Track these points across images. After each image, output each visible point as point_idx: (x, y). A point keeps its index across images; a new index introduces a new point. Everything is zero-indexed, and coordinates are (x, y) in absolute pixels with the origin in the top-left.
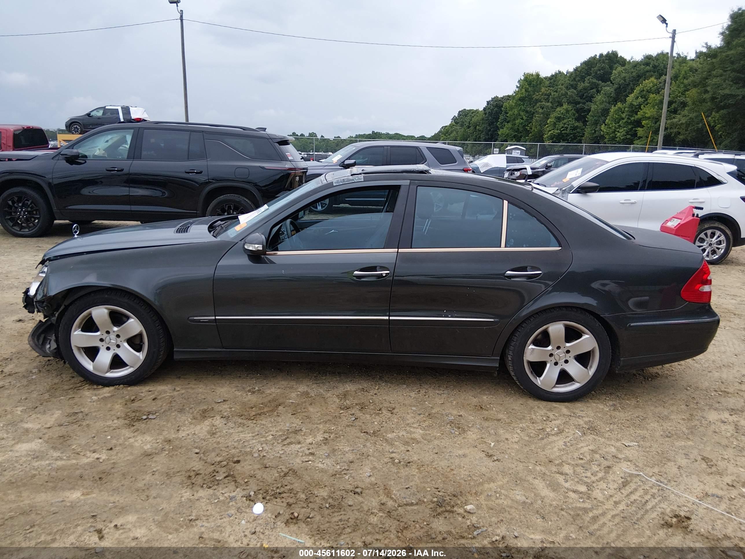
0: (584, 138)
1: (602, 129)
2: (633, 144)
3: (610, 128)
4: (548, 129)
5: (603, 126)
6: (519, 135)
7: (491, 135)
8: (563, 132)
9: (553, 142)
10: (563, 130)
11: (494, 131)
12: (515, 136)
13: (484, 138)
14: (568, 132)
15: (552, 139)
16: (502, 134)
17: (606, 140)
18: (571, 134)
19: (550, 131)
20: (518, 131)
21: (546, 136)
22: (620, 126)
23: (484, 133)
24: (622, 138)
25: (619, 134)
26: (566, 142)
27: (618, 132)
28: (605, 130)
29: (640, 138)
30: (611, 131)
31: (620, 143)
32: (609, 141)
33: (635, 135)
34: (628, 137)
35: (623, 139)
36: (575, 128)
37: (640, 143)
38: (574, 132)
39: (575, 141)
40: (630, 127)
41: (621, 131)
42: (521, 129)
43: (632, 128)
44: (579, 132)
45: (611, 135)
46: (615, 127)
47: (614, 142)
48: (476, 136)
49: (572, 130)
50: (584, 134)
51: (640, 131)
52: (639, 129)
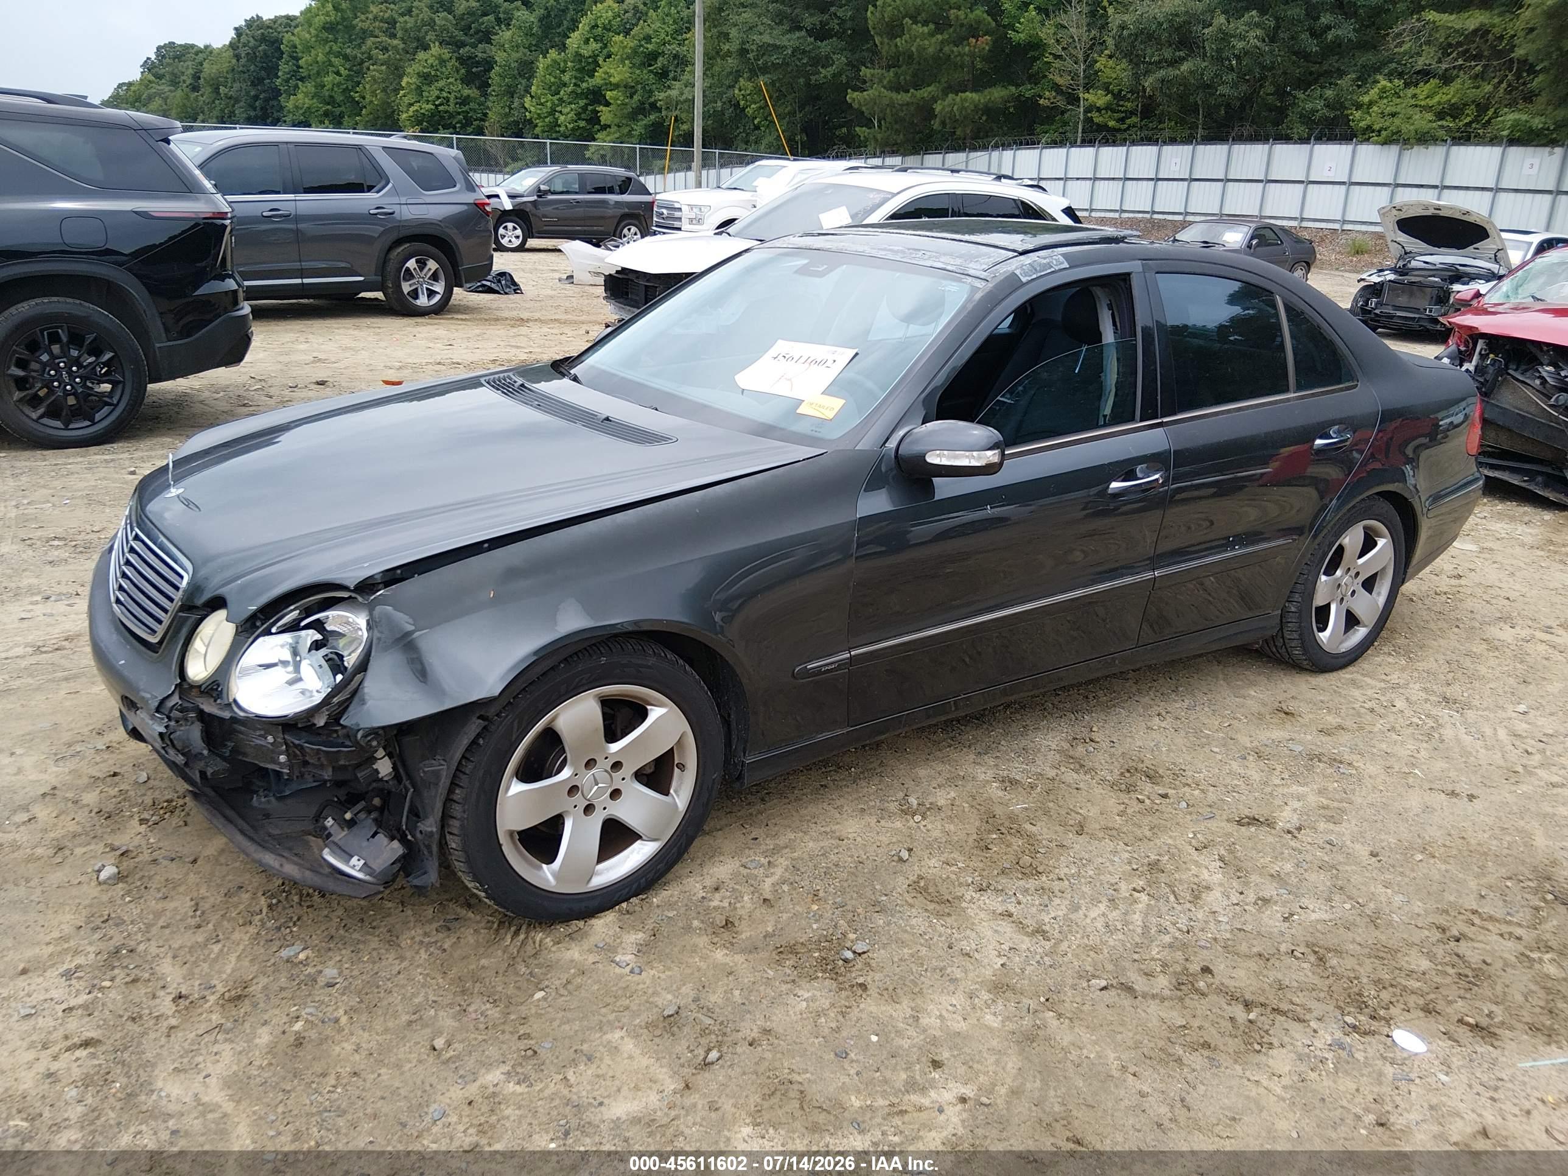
0: (487, 124)
1: (526, 105)
2: (594, 140)
3: (542, 104)
4: (406, 100)
5: (527, 99)
6: (337, 111)
7: (262, 109)
8: (441, 108)
9: (422, 131)
10: (440, 105)
11: (267, 100)
12: (326, 114)
13: (244, 115)
14: (451, 108)
15: (419, 123)
16: (297, 107)
17: (538, 130)
18: (459, 113)
19: (411, 105)
20: (331, 101)
21: (404, 116)
22: (561, 100)
23: (242, 104)
24: (570, 126)
25: (562, 118)
26: (451, 130)
27: (561, 112)
28: (532, 109)
29: (606, 127)
30: (545, 110)
31: (566, 138)
32: (543, 132)
33: (594, 119)
34: (582, 124)
35: (573, 129)
36: (464, 101)
37: (609, 138)
38: (464, 109)
39: (470, 130)
40: (582, 103)
41: (565, 111)
42: (339, 98)
43: (587, 105)
44: (475, 111)
45: (547, 120)
46: (553, 104)
47: (554, 135)
48: (222, 110)
49: (460, 104)
50: (485, 115)
51: (606, 115)
52: (601, 108)
